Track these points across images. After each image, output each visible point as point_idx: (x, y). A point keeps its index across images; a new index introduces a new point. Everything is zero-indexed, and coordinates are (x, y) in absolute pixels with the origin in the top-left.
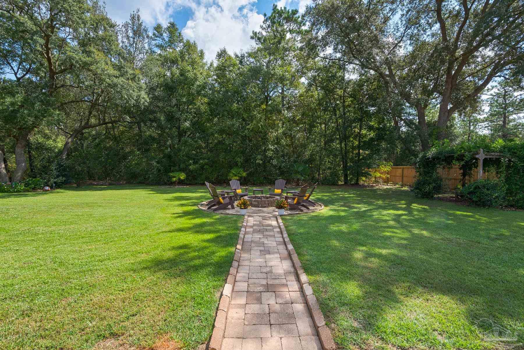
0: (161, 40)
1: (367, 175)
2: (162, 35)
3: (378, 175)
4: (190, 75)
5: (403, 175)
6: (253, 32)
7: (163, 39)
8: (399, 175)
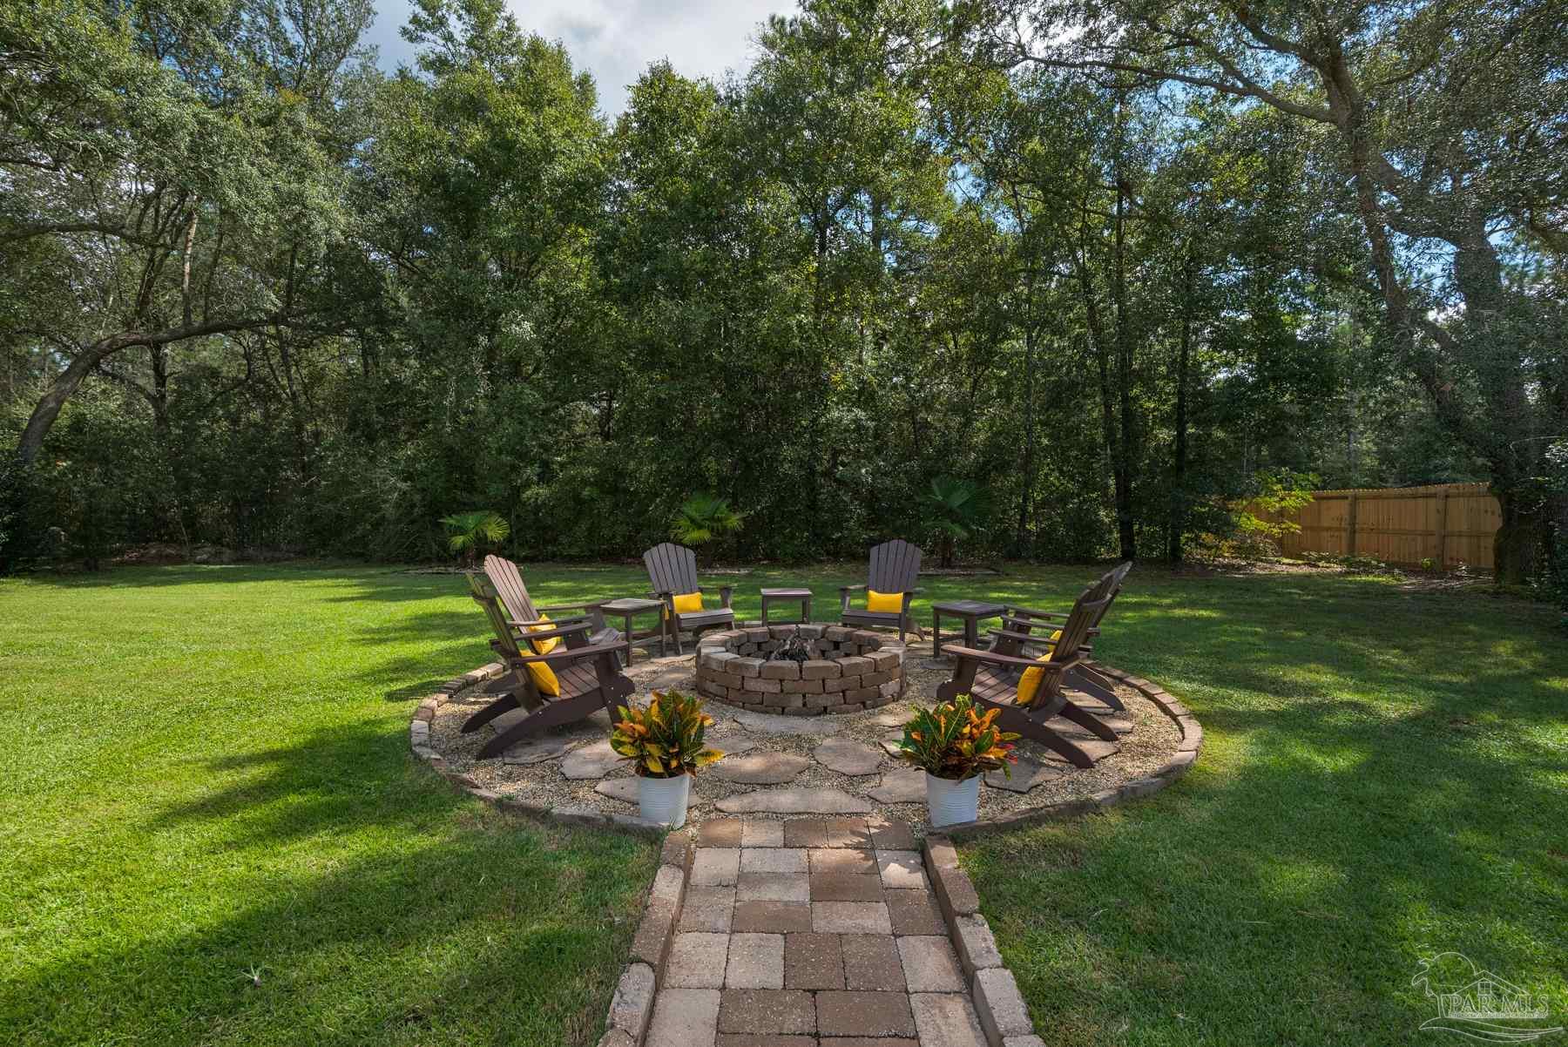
0: (441, 42)
1: (1222, 525)
2: (442, 22)
3: (1252, 523)
4: (527, 137)
5: (1353, 524)
6: (773, 19)
7: (449, 38)
8: (1336, 524)
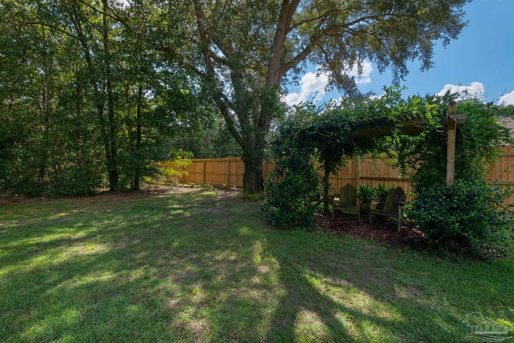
1: (153, 173)
3: (172, 172)
5: (205, 171)
8: (200, 171)
